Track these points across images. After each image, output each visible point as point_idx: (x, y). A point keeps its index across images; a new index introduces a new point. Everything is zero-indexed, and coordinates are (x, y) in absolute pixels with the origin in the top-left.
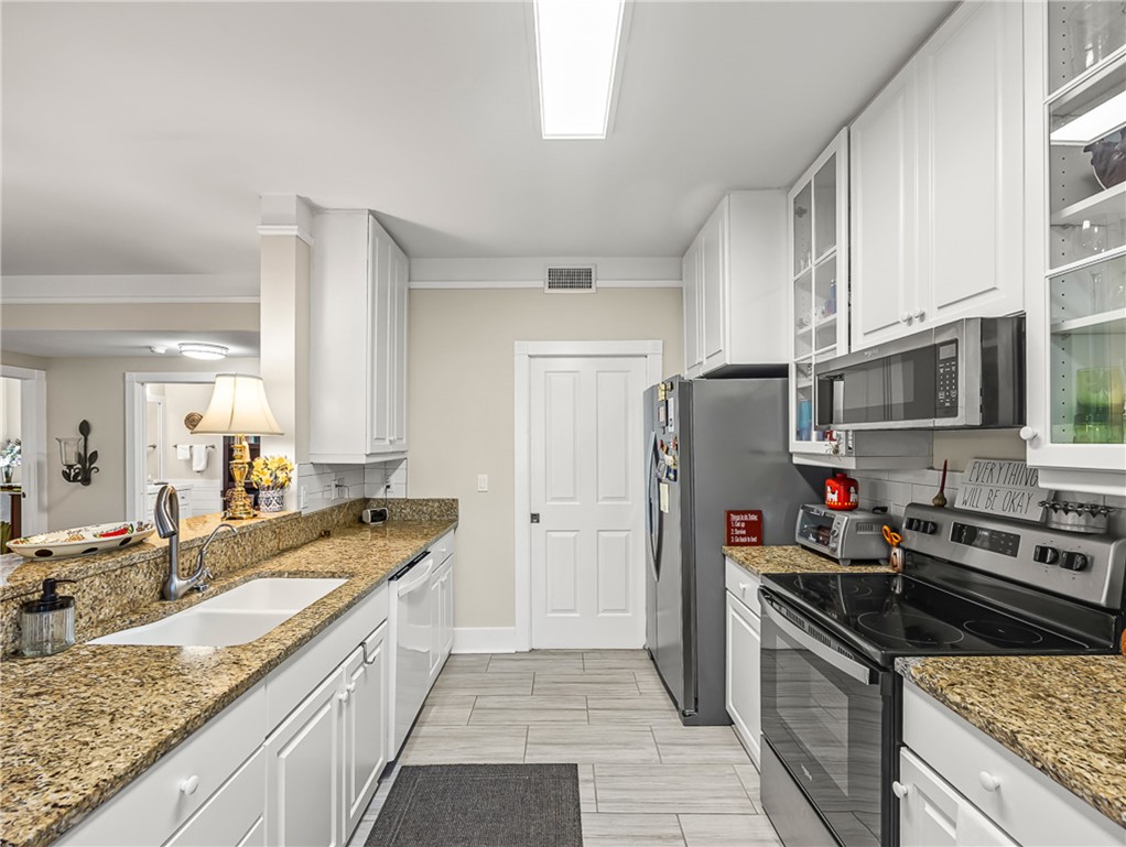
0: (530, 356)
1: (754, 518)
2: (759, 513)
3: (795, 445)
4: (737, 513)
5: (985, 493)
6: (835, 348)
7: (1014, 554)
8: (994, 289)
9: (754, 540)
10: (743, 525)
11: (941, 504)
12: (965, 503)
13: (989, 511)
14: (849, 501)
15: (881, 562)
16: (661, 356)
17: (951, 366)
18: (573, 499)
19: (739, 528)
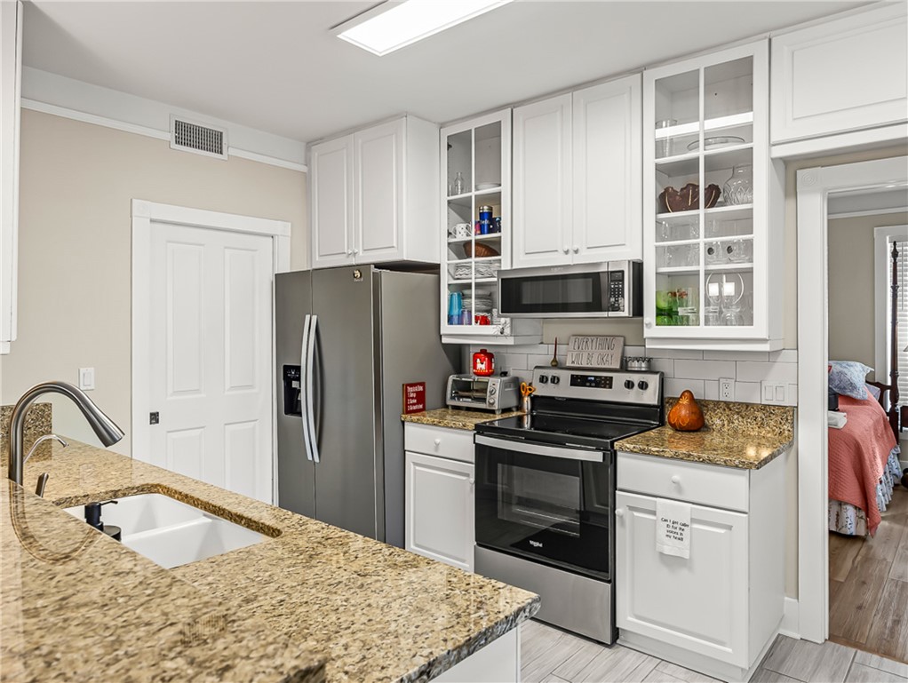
0: (152, 221)
1: (421, 388)
2: (422, 384)
3: (445, 328)
4: (412, 385)
5: (585, 355)
6: (500, 260)
7: (611, 387)
8: (624, 245)
9: (421, 406)
10: (415, 395)
11: (556, 364)
12: (573, 362)
13: (589, 366)
14: (491, 369)
15: (514, 409)
16: (289, 239)
17: (618, 284)
18: (197, 391)
19: (412, 398)
